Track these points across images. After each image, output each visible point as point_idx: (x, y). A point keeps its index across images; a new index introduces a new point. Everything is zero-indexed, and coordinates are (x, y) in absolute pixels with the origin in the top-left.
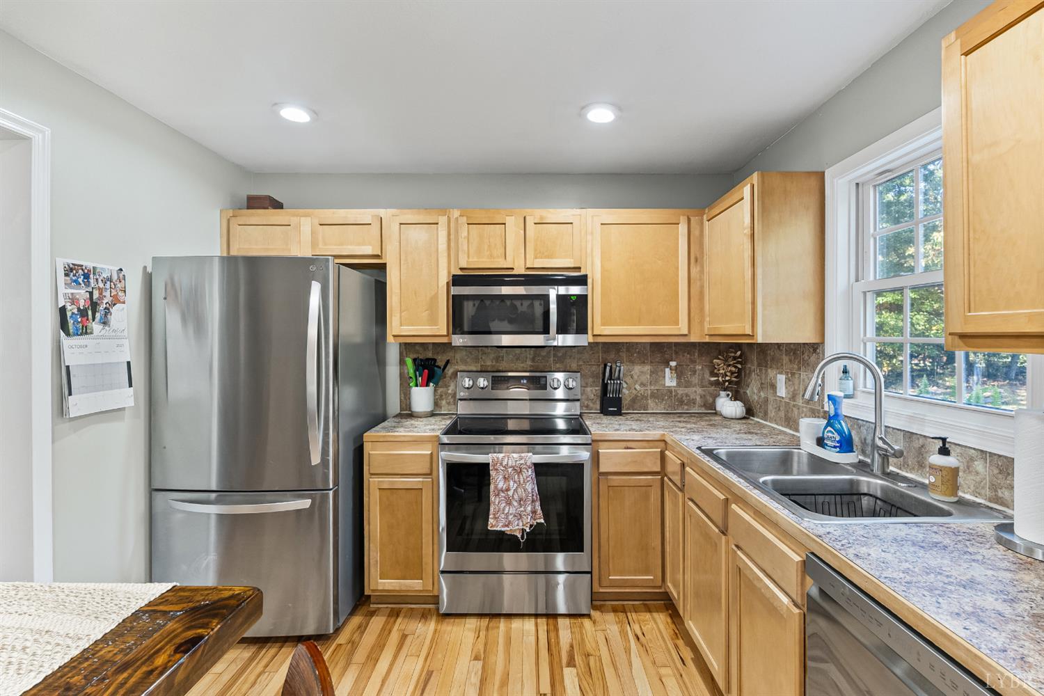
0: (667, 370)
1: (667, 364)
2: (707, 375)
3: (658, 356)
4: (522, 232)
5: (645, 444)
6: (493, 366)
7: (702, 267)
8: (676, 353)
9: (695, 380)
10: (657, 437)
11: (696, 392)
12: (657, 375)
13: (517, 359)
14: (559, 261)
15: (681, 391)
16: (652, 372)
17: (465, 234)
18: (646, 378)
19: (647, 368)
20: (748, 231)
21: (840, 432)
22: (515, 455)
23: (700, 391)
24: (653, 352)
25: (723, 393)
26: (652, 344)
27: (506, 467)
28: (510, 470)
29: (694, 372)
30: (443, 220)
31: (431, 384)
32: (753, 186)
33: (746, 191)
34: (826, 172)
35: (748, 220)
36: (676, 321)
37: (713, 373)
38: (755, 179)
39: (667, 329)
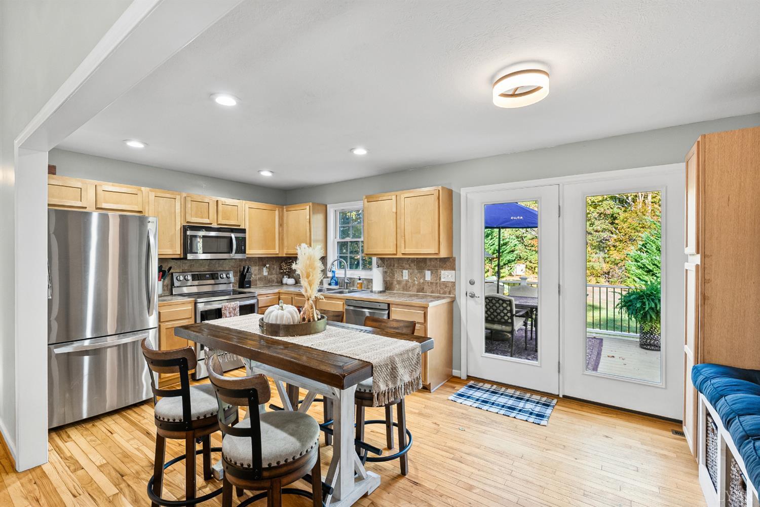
0: (264, 269)
1: (265, 266)
2: (278, 270)
3: (261, 263)
4: (216, 207)
5: (273, 295)
6: (189, 270)
7: (283, 228)
8: (267, 261)
9: (274, 272)
10: (277, 292)
11: (274, 277)
12: (260, 271)
13: (201, 265)
14: (232, 222)
15: (269, 277)
16: (259, 270)
17: (190, 206)
18: (256, 272)
19: (257, 268)
20: (308, 220)
21: (335, 281)
22: (233, 303)
23: (275, 276)
24: (259, 261)
25: (285, 276)
26: (259, 258)
27: (229, 308)
28: (231, 309)
29: (274, 269)
30: (178, 197)
31: (162, 280)
32: (310, 206)
33: (308, 208)
34: (328, 205)
35: (308, 217)
36: (274, 249)
37: (281, 268)
38: (311, 204)
39: (271, 251)
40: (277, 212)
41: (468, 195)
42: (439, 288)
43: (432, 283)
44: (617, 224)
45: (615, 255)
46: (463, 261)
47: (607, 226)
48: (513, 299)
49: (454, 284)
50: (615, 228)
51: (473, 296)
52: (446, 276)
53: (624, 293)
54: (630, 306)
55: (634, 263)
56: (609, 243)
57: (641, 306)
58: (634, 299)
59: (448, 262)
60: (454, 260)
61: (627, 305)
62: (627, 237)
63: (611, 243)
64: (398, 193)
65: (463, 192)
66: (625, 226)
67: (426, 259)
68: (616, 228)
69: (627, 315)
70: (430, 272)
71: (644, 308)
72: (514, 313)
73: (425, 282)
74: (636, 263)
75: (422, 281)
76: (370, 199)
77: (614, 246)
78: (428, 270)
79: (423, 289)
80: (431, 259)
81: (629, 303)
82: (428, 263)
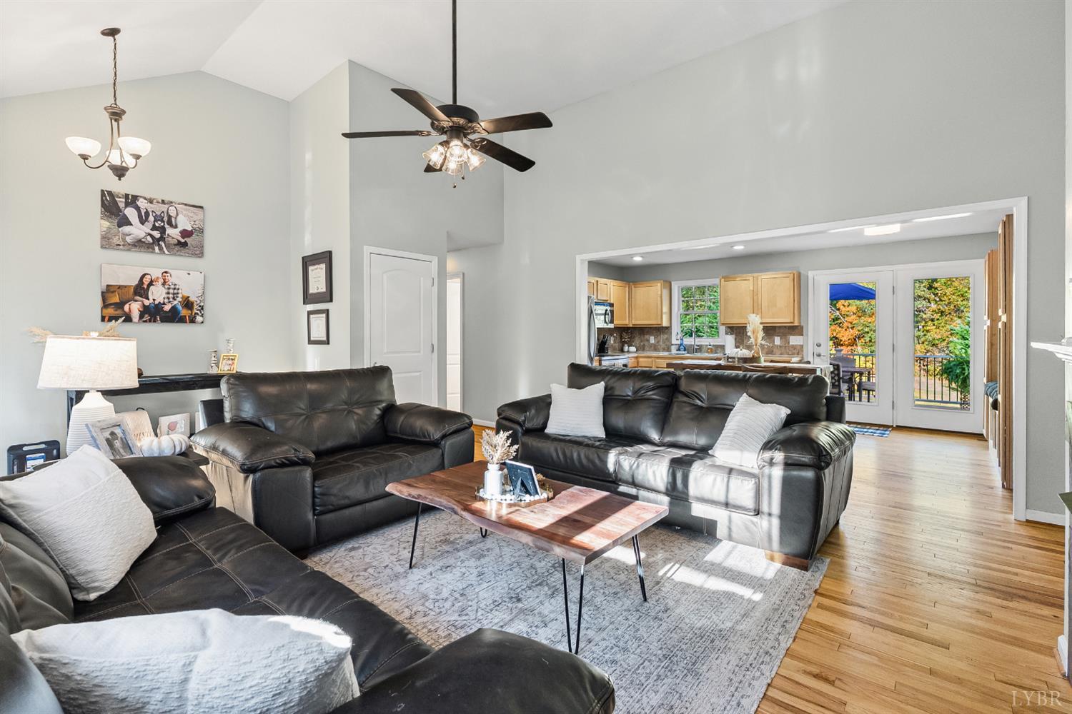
0: (612, 338)
2: (619, 339)
4: (597, 286)
5: (634, 358)
7: (631, 302)
8: (615, 331)
9: (617, 341)
14: (604, 297)
15: (614, 345)
20: (660, 296)
23: (618, 344)
25: (626, 345)
29: (617, 338)
32: (661, 284)
33: (659, 285)
34: (672, 283)
35: (660, 293)
36: (625, 320)
37: (621, 338)
38: (662, 281)
39: (624, 322)
40: (627, 289)
41: (815, 278)
42: (788, 351)
43: (781, 347)
44: (936, 288)
45: (934, 334)
46: (810, 329)
47: (923, 293)
48: (840, 364)
49: (802, 346)
50: (934, 294)
51: (819, 355)
52: (794, 340)
53: (945, 362)
54: (950, 372)
55: (960, 341)
56: (924, 316)
57: (961, 372)
58: (954, 365)
59: (796, 329)
60: (802, 327)
61: (948, 371)
62: (952, 307)
63: (928, 315)
64: (755, 275)
65: (811, 274)
66: (949, 291)
67: (775, 327)
68: (936, 295)
69: (947, 381)
70: (779, 338)
71: (964, 374)
72: (841, 376)
73: (774, 346)
74: (963, 342)
75: (771, 345)
76: (727, 278)
77: (932, 320)
78: (778, 336)
79: (772, 351)
80: (780, 327)
81: (950, 370)
82: (778, 330)
